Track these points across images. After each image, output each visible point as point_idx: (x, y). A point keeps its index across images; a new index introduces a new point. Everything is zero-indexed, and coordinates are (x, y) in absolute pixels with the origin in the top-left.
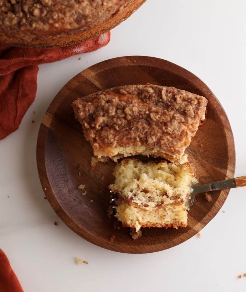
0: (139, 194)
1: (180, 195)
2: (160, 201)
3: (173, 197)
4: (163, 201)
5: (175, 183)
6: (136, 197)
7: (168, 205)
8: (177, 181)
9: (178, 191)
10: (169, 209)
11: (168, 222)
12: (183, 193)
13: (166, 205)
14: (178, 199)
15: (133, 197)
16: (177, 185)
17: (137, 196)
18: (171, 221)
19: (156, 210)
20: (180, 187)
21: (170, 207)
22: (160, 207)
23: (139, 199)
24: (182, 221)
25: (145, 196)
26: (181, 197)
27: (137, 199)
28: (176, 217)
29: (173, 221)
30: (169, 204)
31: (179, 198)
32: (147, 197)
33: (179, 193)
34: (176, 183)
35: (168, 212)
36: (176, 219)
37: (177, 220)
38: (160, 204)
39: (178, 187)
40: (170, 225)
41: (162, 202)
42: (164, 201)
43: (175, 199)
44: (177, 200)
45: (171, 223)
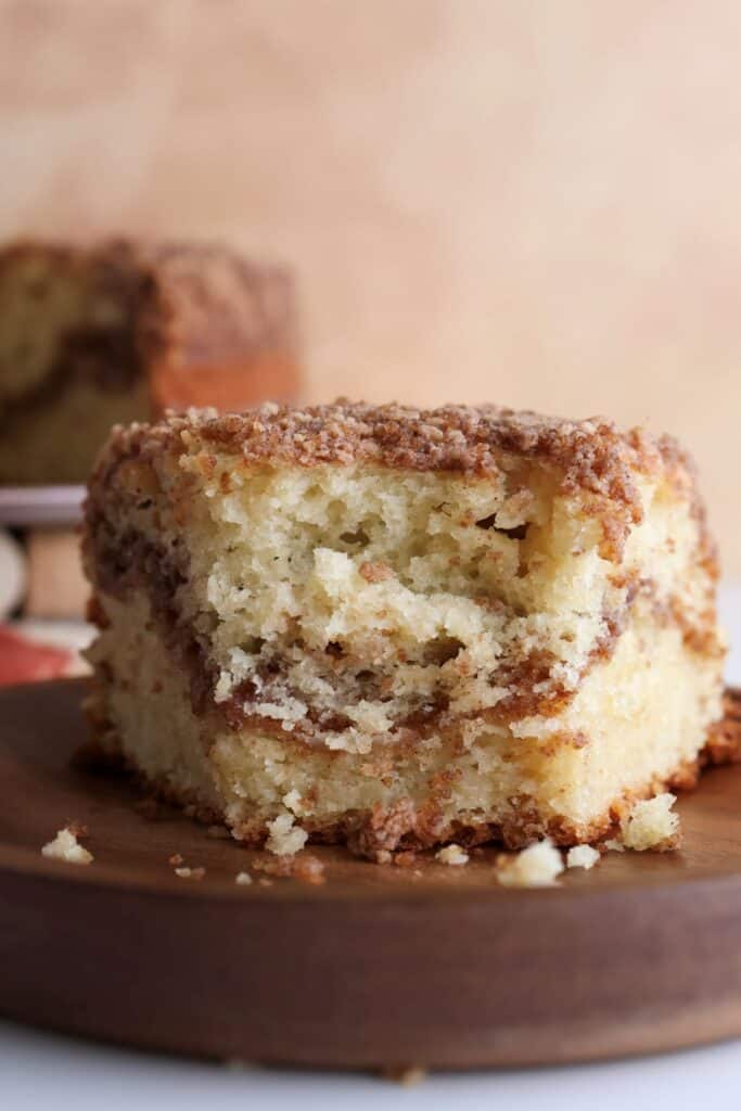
0: (298, 662)
1: (550, 656)
2: (425, 691)
3: (506, 669)
4: (445, 692)
5: (517, 589)
6: (278, 679)
7: (475, 715)
8: (530, 582)
9: (531, 633)
10: (482, 742)
11: (478, 811)
12: (565, 644)
13: (466, 716)
14: (538, 681)
15: (256, 680)
16: (531, 600)
17: (286, 676)
18: (494, 808)
19: (397, 747)
20: (543, 609)
21: (491, 729)
22: (427, 727)
23: (295, 693)
24: (560, 810)
25: (338, 671)
26: (552, 673)
27: (280, 692)
28: (527, 788)
29: (505, 808)
30: (481, 710)
31: (544, 675)
32: (345, 677)
33: (540, 647)
34: (523, 589)
35: (479, 755)
36: (525, 798)
37: (529, 807)
38: (429, 709)
39: (534, 611)
40: (486, 828)
41: (441, 701)
42: (452, 694)
43: (516, 681)
44: (529, 689)
45: (495, 818)
